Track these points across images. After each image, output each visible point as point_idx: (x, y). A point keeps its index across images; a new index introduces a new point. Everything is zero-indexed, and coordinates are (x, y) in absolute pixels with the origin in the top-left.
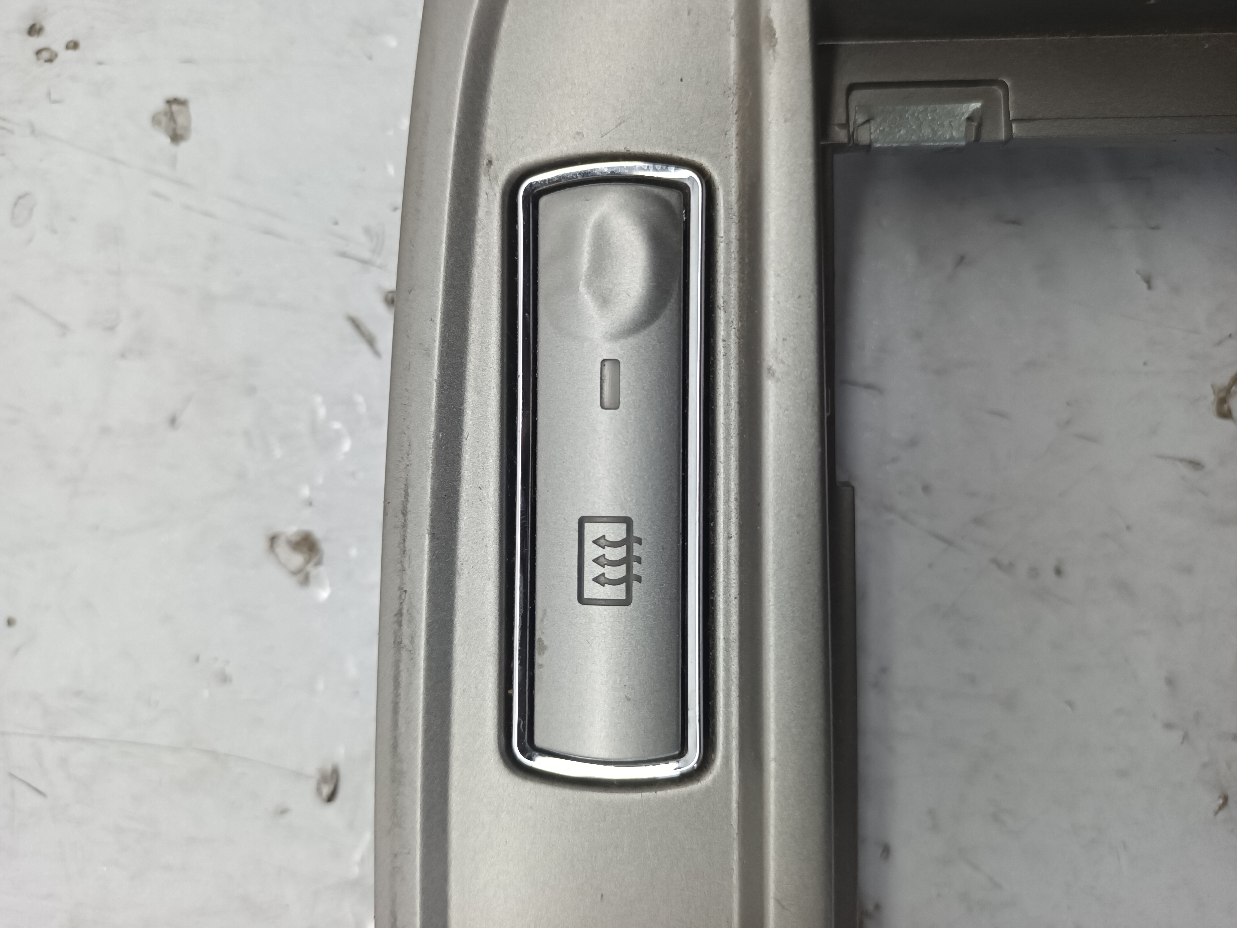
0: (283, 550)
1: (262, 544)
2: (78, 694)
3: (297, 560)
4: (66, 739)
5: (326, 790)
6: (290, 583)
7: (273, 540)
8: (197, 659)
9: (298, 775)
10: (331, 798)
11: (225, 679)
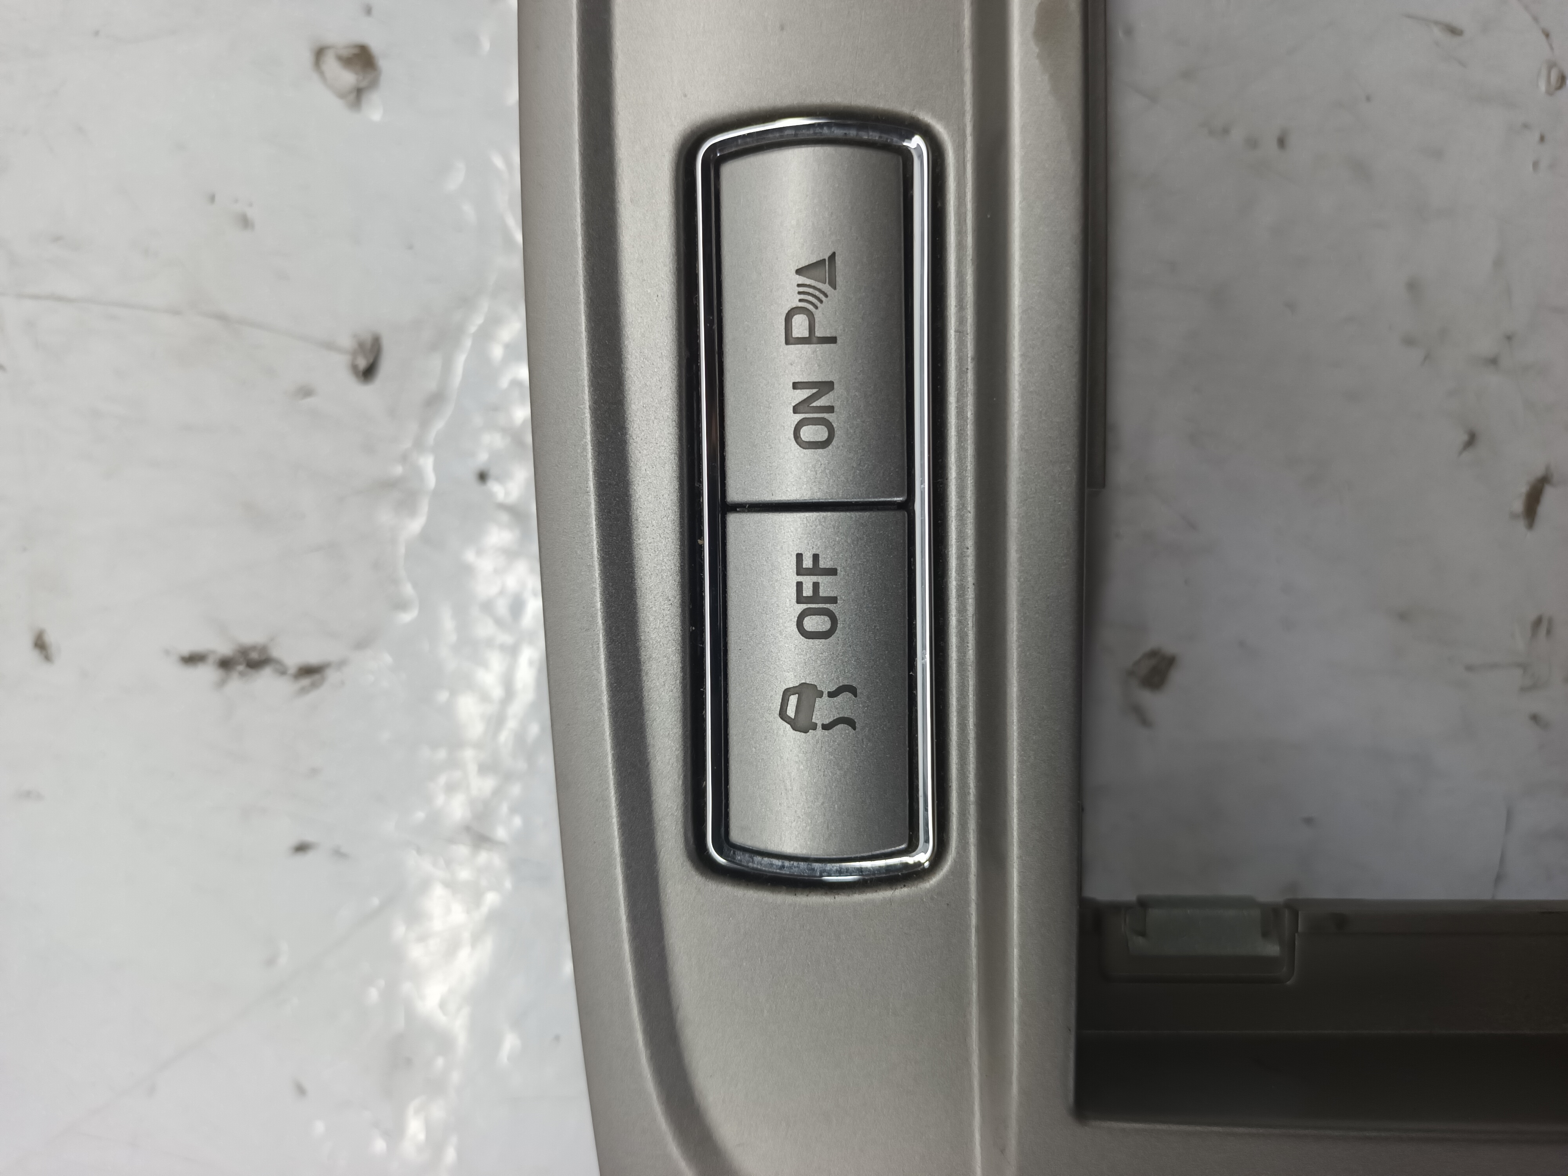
0: (331, 65)
1: (307, 57)
2: (57, 239)
3: (348, 78)
4: (36, 297)
5: (362, 363)
6: (336, 106)
7: (319, 53)
8: (212, 199)
9: (330, 346)
10: (368, 373)
11: (245, 222)
